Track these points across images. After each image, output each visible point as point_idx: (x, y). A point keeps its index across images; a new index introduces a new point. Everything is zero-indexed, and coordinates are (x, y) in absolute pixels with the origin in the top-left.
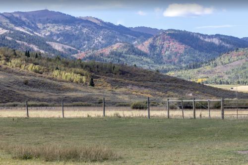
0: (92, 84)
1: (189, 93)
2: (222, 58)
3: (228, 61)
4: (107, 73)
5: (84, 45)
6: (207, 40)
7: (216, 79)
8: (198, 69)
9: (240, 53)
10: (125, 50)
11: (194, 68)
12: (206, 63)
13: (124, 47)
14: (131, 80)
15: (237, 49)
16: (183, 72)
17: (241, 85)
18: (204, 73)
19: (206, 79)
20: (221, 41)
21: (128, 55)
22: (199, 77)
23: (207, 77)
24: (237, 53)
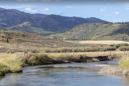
0: (8, 42)
1: (55, 45)
2: (76, 28)
3: (78, 29)
4: (16, 36)
5: (11, 22)
6: (69, 19)
7: (72, 38)
8: (64, 33)
9: (84, 25)
10: (30, 25)
11: (62, 33)
12: (68, 30)
13: (29, 23)
14: (28, 39)
15: (83, 24)
16: (57, 35)
17: (83, 41)
18: (67, 35)
19: (67, 38)
20: (75, 20)
21: (31, 27)
22: (64, 37)
23: (68, 37)
24: (82, 25)
